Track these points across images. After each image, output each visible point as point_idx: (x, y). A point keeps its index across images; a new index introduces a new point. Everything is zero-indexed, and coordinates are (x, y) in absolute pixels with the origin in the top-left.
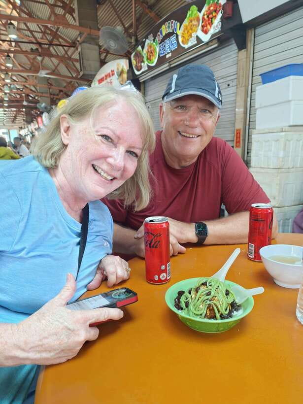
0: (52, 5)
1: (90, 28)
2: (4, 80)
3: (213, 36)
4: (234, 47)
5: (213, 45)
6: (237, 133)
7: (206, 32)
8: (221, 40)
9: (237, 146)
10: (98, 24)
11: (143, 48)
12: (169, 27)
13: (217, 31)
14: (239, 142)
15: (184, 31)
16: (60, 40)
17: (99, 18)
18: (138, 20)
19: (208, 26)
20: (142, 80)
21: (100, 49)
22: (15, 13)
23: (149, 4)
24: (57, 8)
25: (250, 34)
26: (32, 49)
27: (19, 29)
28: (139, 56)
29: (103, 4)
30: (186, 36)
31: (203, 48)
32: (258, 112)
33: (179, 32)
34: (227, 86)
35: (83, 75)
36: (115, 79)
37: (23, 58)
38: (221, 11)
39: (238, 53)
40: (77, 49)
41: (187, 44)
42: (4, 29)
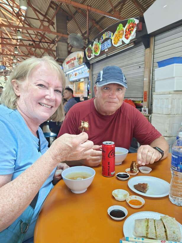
0: (41, 20)
1: (63, 34)
2: (12, 60)
3: (131, 40)
4: (143, 47)
5: (131, 45)
6: (145, 94)
7: (127, 38)
8: (136, 43)
9: (145, 101)
10: (67, 31)
11: (92, 46)
12: (107, 35)
13: (133, 38)
14: (146, 98)
15: (115, 37)
16: (46, 39)
17: (68, 28)
18: (90, 29)
19: (129, 35)
20: (91, 62)
21: (68, 45)
22: (21, 25)
23: (96, 20)
24: (45, 22)
25: (152, 40)
26: (29, 44)
27: (23, 33)
28: (90, 51)
29: (71, 20)
30: (116, 40)
31: (126, 46)
32: (156, 82)
33: (113, 38)
34: (139, 68)
35: (58, 59)
36: (76, 62)
37: (24, 49)
38: (135, 27)
39: (145, 50)
40: (55, 45)
41: (117, 44)
42: (14, 32)
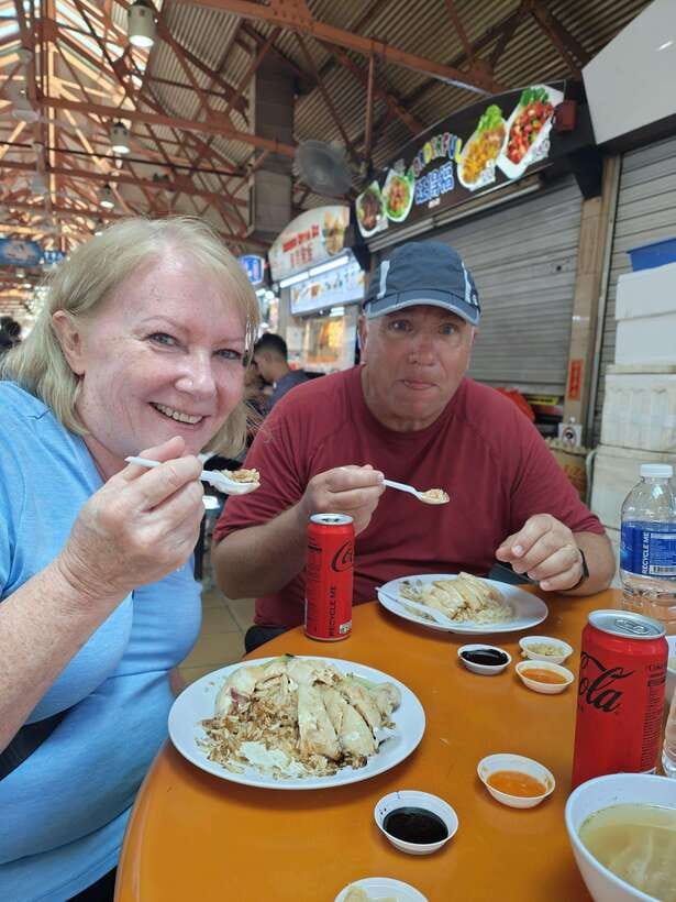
0: (203, 91)
1: (277, 141)
2: (92, 232)
3: (530, 168)
4: (574, 192)
5: (530, 186)
6: (573, 370)
7: (516, 160)
8: (546, 177)
9: (571, 397)
10: (293, 132)
11: (382, 185)
12: (439, 146)
13: (540, 158)
14: (577, 387)
15: (470, 156)
16: (214, 160)
17: (296, 120)
18: (376, 128)
19: (522, 148)
20: (374, 248)
21: (294, 182)
22: (129, 105)
23: (402, 97)
24: (215, 97)
25: (610, 169)
26: (155, 176)
27: (133, 134)
28: (373, 204)
29: (309, 93)
30: (474, 166)
31: (507, 191)
32: (621, 329)
33: (460, 158)
34: (554, 270)
35: (255, 232)
36: (318, 245)
37: (135, 192)
38: (550, 119)
39: (583, 204)
40: (247, 180)
41: (475, 181)
42: (103, 132)
